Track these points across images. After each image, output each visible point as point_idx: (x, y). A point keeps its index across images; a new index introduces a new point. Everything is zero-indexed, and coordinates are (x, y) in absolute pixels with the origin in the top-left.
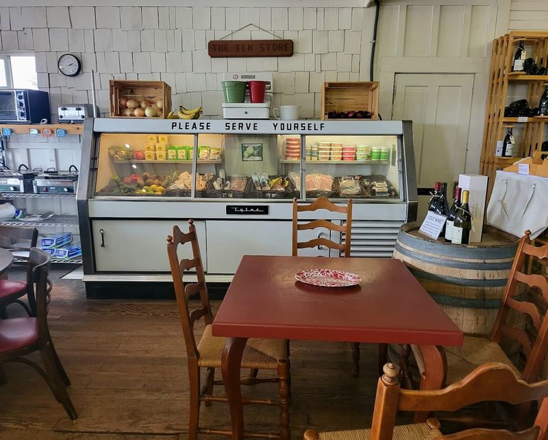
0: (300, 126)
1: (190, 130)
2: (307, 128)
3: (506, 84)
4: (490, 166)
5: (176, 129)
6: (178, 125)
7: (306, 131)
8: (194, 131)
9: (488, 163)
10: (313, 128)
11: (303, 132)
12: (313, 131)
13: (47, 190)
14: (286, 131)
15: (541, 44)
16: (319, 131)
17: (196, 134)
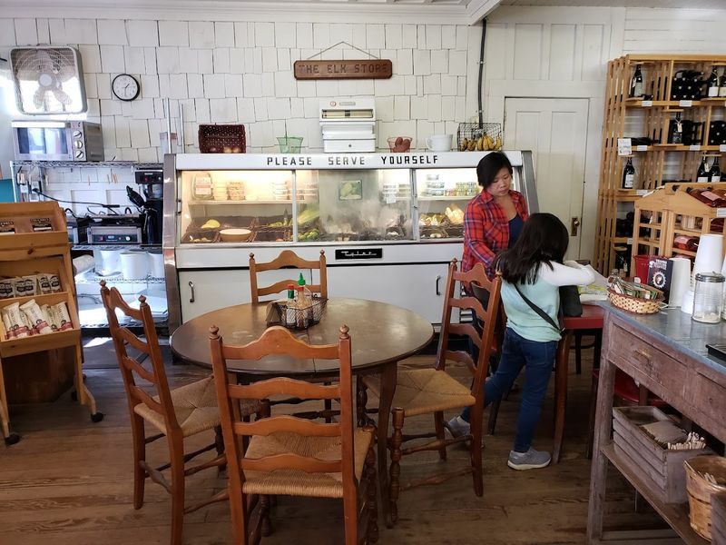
0: (411, 159)
1: (289, 166)
2: (419, 161)
3: (624, 111)
4: (610, 199)
5: (272, 165)
6: (274, 160)
7: (419, 165)
8: (293, 166)
9: (607, 196)
10: (425, 161)
11: (415, 166)
12: (425, 165)
13: (104, 240)
14: (396, 164)
15: (658, 67)
16: (432, 164)
17: (294, 171)
